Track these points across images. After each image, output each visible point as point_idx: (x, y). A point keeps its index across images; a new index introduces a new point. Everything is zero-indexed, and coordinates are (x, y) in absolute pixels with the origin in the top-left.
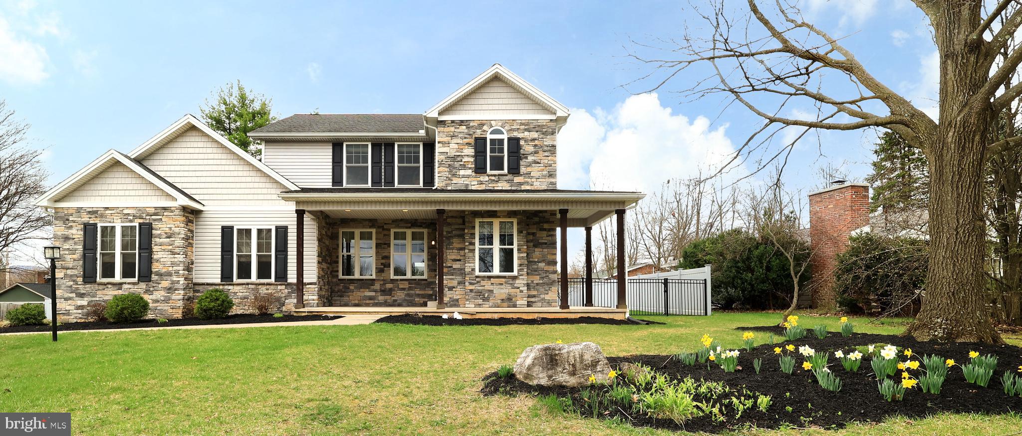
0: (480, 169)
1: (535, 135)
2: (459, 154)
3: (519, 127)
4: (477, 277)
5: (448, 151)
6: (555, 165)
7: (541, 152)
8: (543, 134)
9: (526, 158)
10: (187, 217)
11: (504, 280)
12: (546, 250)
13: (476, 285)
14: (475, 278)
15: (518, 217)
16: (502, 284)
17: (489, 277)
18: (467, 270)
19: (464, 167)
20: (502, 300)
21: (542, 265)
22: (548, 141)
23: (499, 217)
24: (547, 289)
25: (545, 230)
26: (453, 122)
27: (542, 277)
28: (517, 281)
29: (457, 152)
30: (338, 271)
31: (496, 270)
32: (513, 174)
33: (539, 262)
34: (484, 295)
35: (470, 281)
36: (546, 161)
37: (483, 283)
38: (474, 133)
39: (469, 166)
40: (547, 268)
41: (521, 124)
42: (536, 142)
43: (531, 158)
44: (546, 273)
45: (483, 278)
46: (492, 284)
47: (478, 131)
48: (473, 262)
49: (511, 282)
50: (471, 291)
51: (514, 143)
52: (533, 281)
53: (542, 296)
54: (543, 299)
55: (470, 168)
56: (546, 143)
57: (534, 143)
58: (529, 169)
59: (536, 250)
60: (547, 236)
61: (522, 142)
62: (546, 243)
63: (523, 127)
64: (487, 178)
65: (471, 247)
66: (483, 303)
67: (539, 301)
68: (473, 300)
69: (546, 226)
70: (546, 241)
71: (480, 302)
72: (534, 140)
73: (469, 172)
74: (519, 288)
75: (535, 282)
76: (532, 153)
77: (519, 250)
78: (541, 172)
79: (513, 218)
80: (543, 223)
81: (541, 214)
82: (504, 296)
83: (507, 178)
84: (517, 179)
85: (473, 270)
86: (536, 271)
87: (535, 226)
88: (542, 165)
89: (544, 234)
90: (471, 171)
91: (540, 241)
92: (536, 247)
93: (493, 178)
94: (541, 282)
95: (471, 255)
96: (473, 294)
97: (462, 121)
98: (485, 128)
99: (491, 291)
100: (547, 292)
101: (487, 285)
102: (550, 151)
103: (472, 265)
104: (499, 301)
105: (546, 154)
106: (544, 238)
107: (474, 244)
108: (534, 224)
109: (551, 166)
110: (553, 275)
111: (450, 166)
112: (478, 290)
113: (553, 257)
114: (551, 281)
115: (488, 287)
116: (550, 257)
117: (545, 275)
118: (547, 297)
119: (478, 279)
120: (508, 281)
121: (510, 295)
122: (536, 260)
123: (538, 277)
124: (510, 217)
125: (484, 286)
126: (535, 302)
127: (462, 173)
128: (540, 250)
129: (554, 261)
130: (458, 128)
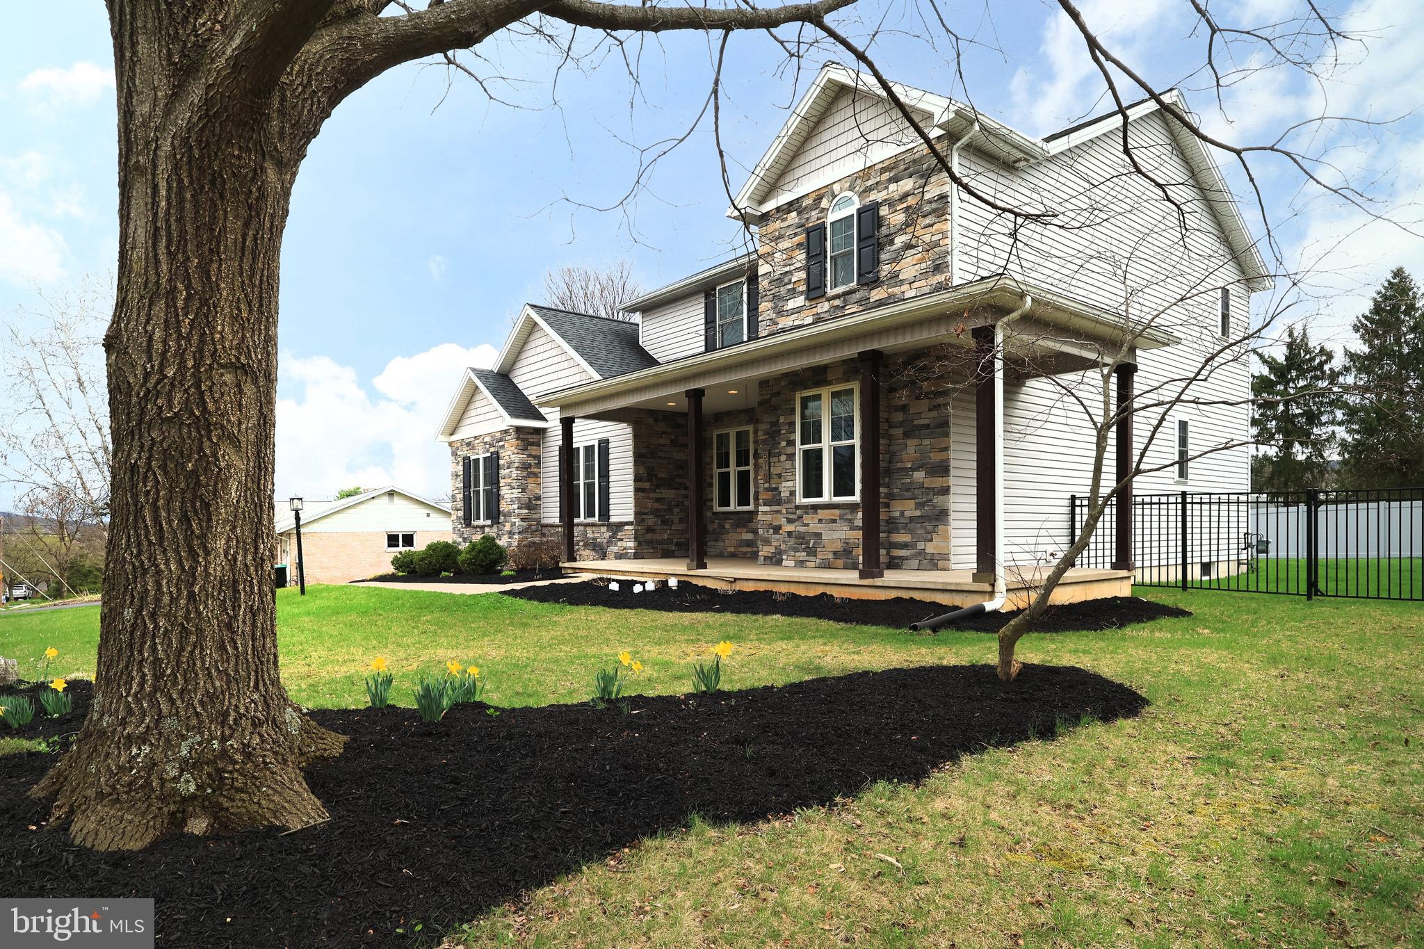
0: (815, 291)
1: (907, 185)
2: (787, 269)
3: (878, 179)
4: (797, 507)
5: (772, 269)
6: (948, 241)
7: (917, 221)
8: (923, 176)
9: (892, 242)
10: (523, 440)
11: (837, 512)
12: (927, 442)
13: (797, 524)
14: (794, 511)
16: (834, 521)
17: (815, 507)
18: (785, 494)
19: (793, 293)
20: (835, 553)
21: (919, 475)
22: (932, 192)
23: (829, 383)
24: (930, 528)
25: (925, 395)
26: (778, 209)
27: (920, 504)
29: (785, 266)
31: (827, 496)
32: (867, 284)
33: (913, 470)
34: (808, 543)
35: (788, 516)
36: (927, 238)
37: (807, 519)
38: (808, 219)
39: (800, 289)
40: (930, 482)
41: (883, 170)
42: (911, 201)
43: (899, 241)
44: (928, 494)
45: (806, 508)
46: (820, 521)
47: (813, 213)
48: (791, 478)
49: (849, 516)
50: (790, 534)
51: (870, 216)
52: (902, 513)
53: (921, 546)
54: (922, 553)
55: (802, 293)
56: (928, 196)
57: (905, 205)
58: (896, 266)
59: (909, 442)
60: (930, 410)
61: (884, 211)
62: (927, 426)
63: (886, 176)
64: (826, 306)
65: (789, 450)
66: (806, 558)
67: (914, 557)
68: (792, 553)
70: (926, 422)
71: (802, 555)
72: (905, 196)
73: (800, 301)
75: (907, 514)
76: (901, 229)
77: (862, 447)
78: (917, 267)
79: (854, 380)
82: (838, 546)
83: (857, 296)
84: (877, 294)
85: (793, 493)
86: (908, 490)
87: (907, 390)
88: (920, 249)
89: (923, 405)
90: (802, 298)
91: (916, 422)
92: (909, 438)
93: (837, 302)
94: (918, 513)
95: (788, 465)
96: (792, 541)
97: (790, 204)
98: (824, 203)
99: (818, 535)
100: (929, 536)
101: (812, 524)
102: (934, 211)
103: (790, 484)
104: (831, 556)
105: (928, 221)
106: (923, 416)
107: (791, 443)
108: (905, 386)
109: (937, 244)
110: (941, 498)
111: (774, 296)
112: (800, 532)
113: (941, 456)
114: (937, 512)
115: (814, 527)
116: (935, 457)
117: (925, 499)
118: (930, 548)
119: (799, 512)
120: (844, 515)
121: (847, 543)
122: (909, 465)
123: (912, 503)
124: (847, 381)
125: (807, 525)
126: (906, 559)
127: (791, 304)
128: (916, 441)
129: (945, 464)
130: (785, 219)
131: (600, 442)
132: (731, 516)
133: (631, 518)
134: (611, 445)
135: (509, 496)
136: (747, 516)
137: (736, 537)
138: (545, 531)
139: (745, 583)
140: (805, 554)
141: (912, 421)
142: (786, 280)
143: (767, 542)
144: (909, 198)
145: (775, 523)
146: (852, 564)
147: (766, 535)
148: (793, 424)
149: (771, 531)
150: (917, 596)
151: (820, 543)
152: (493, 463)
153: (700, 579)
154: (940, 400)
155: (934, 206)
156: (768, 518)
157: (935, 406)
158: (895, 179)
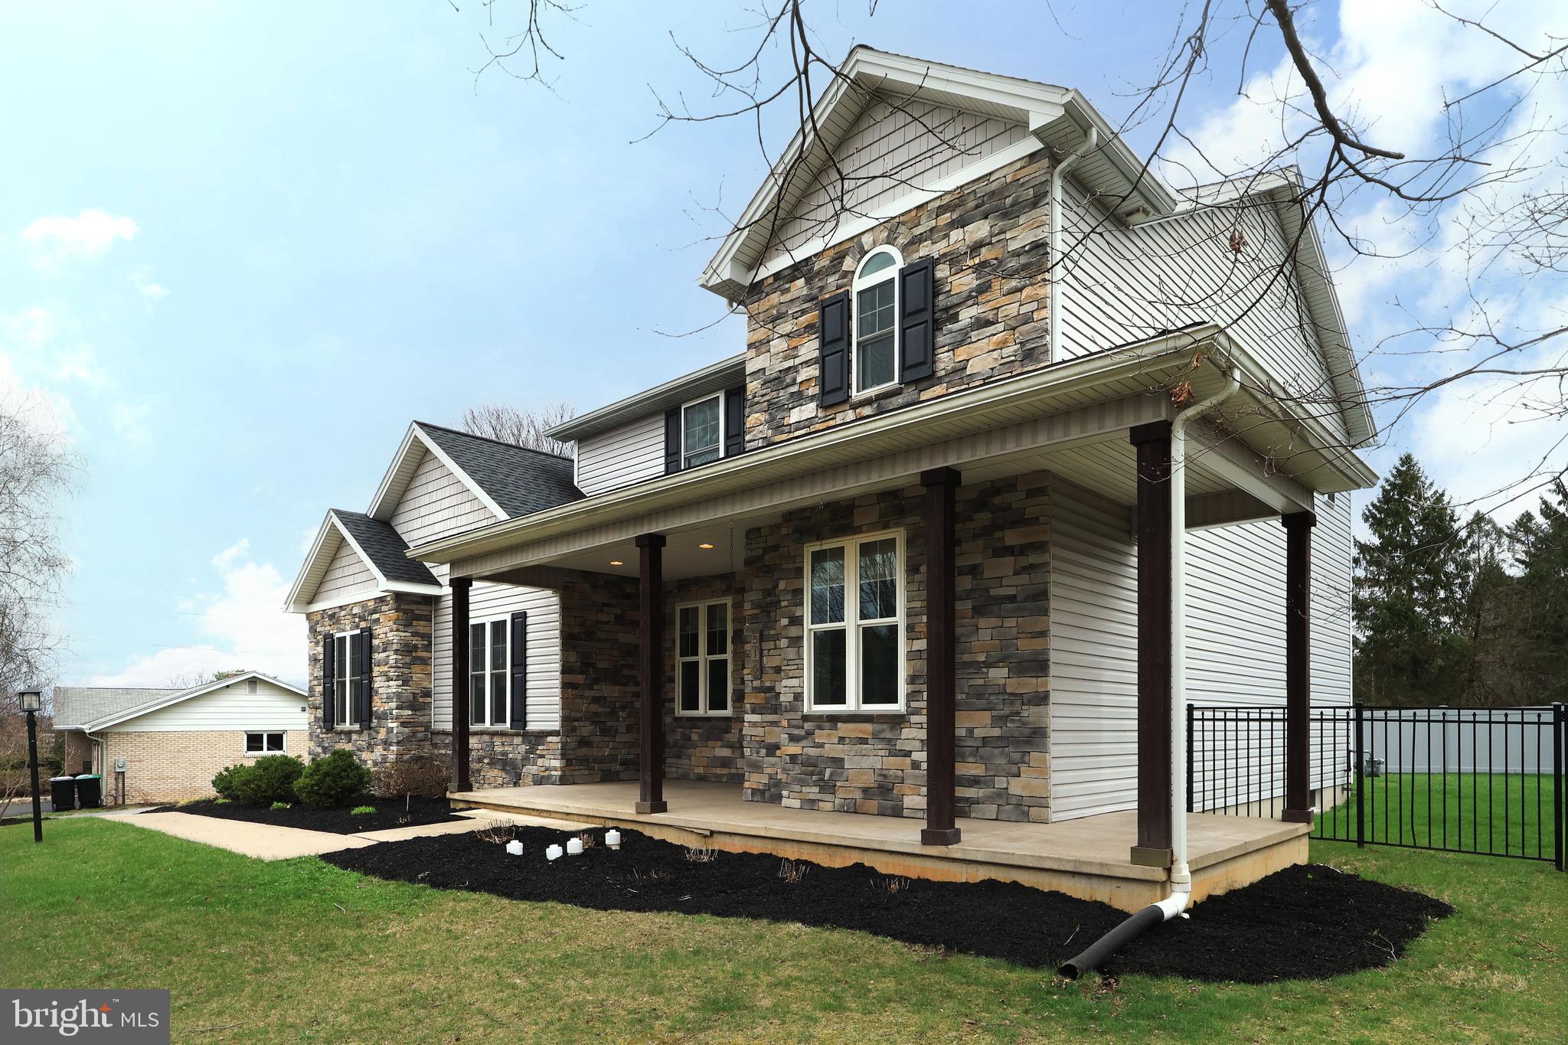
0: (832, 395)
1: (980, 230)
2: (790, 363)
3: (933, 223)
4: (806, 718)
5: (767, 364)
6: (1044, 313)
7: (996, 285)
8: (1005, 216)
9: (955, 318)
10: (405, 612)
11: (869, 727)
12: (1011, 622)
13: (804, 743)
14: (800, 723)
15: (910, 520)
16: (863, 741)
17: (834, 719)
18: (786, 698)
19: (799, 399)
20: (866, 791)
21: (998, 674)
22: (1020, 238)
23: (857, 530)
24: (1016, 756)
25: (1009, 551)
26: (777, 276)
27: (1000, 718)
28: (906, 733)
29: (786, 359)
30: (673, 700)
31: (853, 701)
32: (916, 382)
33: (989, 665)
34: (821, 773)
35: (791, 731)
36: (1013, 310)
37: (820, 736)
38: (822, 288)
39: (811, 392)
40: (1015, 685)
41: (941, 210)
42: (985, 253)
43: (966, 315)
44: (1012, 703)
45: (819, 719)
46: (842, 740)
47: (831, 279)
48: (796, 673)
49: (888, 735)
50: (793, 758)
51: (920, 280)
52: (971, 731)
53: (1001, 782)
54: (1003, 793)
55: (812, 398)
56: (1013, 246)
57: (976, 261)
58: (962, 353)
59: (982, 622)
60: (1016, 573)
61: (942, 271)
62: (1012, 599)
63: (946, 218)
64: (850, 415)
65: (793, 631)
66: (819, 796)
67: (989, 799)
68: (797, 788)
69: (1012, 538)
70: (1011, 591)
71: (813, 792)
72: (976, 247)
73: (809, 410)
74: (908, 754)
75: (978, 733)
76: (969, 297)
77: (910, 628)
78: (995, 354)
79: (896, 525)
80: (1002, 528)
81: (997, 500)
82: (870, 780)
83: (900, 400)
85: (798, 697)
86: (980, 696)
87: (980, 543)
88: (1000, 327)
90: (813, 405)
91: (993, 592)
92: (982, 615)
93: (866, 410)
94: (996, 732)
95: (791, 653)
96: (797, 769)
97: (795, 267)
98: (848, 264)
99: (838, 762)
100: (1014, 769)
101: (829, 743)
102: (1025, 267)
103: (795, 682)
104: (858, 795)
105: (1013, 283)
106: (1005, 582)
107: (797, 621)
108: (976, 537)
109: (1027, 319)
110: (1033, 709)
111: (770, 403)
112: (809, 757)
113: (1036, 644)
114: (1027, 732)
115: (832, 750)
116: (1026, 646)
117: (1007, 711)
118: (1016, 787)
119: (808, 726)
120: (880, 732)
121: (885, 776)
122: (982, 658)
123: (986, 716)
124: (886, 527)
125: (821, 746)
126: (977, 801)
127: (795, 416)
128: (994, 621)
129: (1040, 657)
130: (788, 290)
131: (514, 616)
132: (700, 724)
133: (556, 726)
134: (529, 621)
135: (386, 688)
136: (723, 724)
137: (707, 752)
138: (438, 740)
139: (728, 839)
140: (816, 789)
141: (987, 590)
142: (788, 380)
143: (757, 767)
144: (983, 250)
145: (769, 740)
146: (893, 808)
147: (755, 757)
148: (799, 592)
149: (763, 752)
150: (1026, 879)
151: (841, 774)
152: (364, 643)
153: (656, 828)
154: (1033, 559)
155: (1023, 260)
156: (759, 731)
157: (1024, 568)
158: (961, 223)
